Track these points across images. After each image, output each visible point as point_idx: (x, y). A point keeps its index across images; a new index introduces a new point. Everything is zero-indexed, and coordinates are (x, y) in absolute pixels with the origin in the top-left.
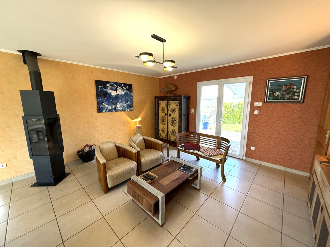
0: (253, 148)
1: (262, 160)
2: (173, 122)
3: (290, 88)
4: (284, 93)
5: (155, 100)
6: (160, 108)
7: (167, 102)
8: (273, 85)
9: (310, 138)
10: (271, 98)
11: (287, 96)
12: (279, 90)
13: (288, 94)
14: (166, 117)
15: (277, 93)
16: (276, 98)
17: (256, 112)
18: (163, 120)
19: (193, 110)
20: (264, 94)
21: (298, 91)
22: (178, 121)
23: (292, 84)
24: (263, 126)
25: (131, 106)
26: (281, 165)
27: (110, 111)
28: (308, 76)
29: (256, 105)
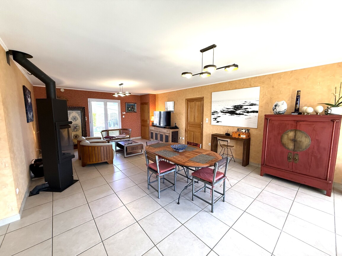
2: (75, 128)
3: (133, 107)
11: (132, 110)
12: (130, 107)
19: (86, 117)
20: (125, 109)
22: (80, 126)
24: (127, 123)
25: (33, 116)
27: (30, 121)
28: (136, 103)
29: (123, 113)
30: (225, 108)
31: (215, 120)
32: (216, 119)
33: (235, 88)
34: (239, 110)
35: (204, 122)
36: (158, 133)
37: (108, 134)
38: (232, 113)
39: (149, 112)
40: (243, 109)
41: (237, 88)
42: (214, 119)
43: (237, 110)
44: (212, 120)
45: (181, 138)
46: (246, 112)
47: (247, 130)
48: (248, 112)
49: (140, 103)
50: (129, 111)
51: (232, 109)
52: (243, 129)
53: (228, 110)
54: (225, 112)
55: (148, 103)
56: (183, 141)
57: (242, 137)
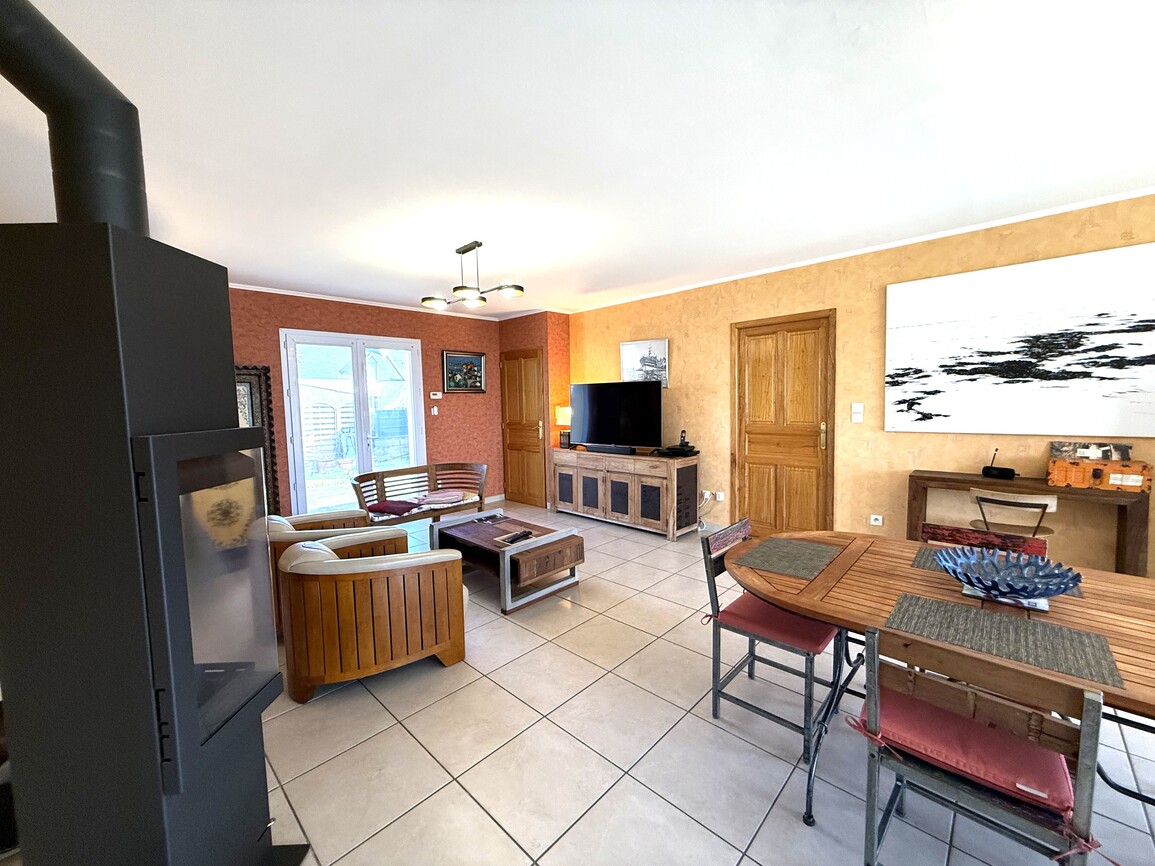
3: (470, 369)
4: (466, 377)
10: (451, 384)
12: (460, 371)
13: (470, 378)
15: (459, 377)
17: (435, 411)
20: (440, 377)
23: (472, 363)
29: (432, 397)
30: (968, 353)
31: (910, 408)
32: (911, 404)
33: (1031, 257)
34: (1062, 354)
35: (838, 421)
36: (599, 476)
37: (381, 490)
38: (1013, 371)
39: (543, 391)
40: (1085, 351)
41: (1040, 256)
42: (904, 406)
43: (1045, 359)
44: (891, 409)
45: (707, 495)
46: (1104, 365)
47: (1117, 448)
48: (1121, 363)
49: (498, 355)
50: (457, 385)
51: (1016, 352)
52: (1086, 447)
53: (987, 359)
54: (969, 368)
55: (539, 352)
56: (719, 507)
57: (1118, 483)
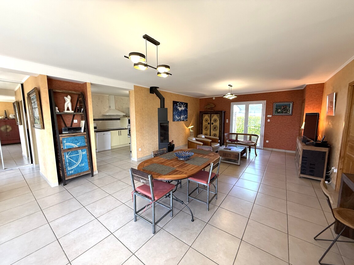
0: (267, 141)
1: (273, 148)
2: (215, 128)
3: (285, 108)
4: (283, 110)
5: (200, 114)
6: (204, 119)
7: (210, 115)
8: (277, 106)
9: (296, 133)
10: (276, 112)
11: (284, 112)
12: (280, 109)
13: (285, 110)
14: (209, 125)
15: (279, 110)
16: (279, 113)
17: (269, 120)
18: (206, 128)
19: (227, 120)
20: (272, 110)
21: (289, 109)
22: (219, 127)
23: (286, 106)
24: (273, 128)
25: (186, 118)
26: (283, 149)
27: (178, 120)
28: (293, 102)
29: (268, 116)
45: (333, 169)
56: (335, 175)
